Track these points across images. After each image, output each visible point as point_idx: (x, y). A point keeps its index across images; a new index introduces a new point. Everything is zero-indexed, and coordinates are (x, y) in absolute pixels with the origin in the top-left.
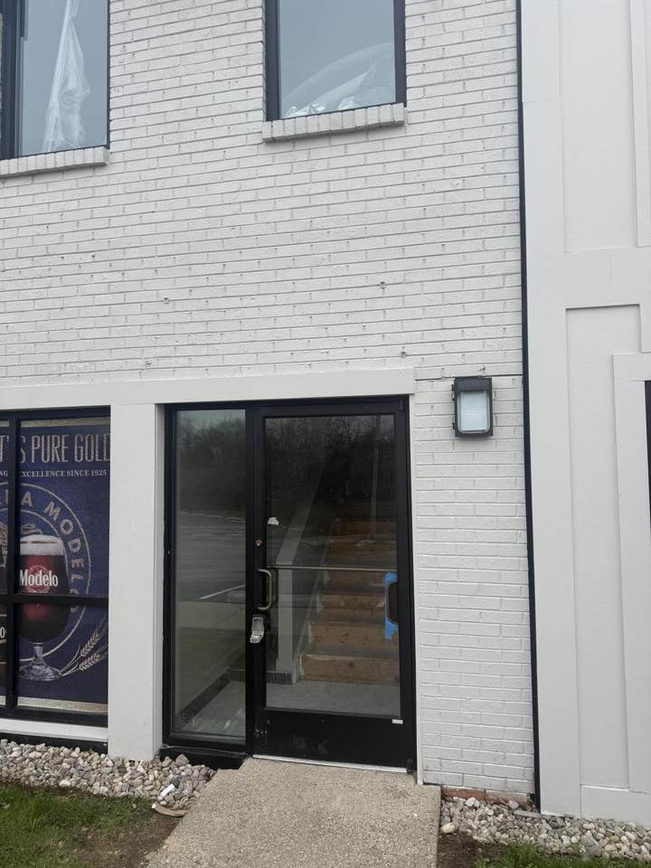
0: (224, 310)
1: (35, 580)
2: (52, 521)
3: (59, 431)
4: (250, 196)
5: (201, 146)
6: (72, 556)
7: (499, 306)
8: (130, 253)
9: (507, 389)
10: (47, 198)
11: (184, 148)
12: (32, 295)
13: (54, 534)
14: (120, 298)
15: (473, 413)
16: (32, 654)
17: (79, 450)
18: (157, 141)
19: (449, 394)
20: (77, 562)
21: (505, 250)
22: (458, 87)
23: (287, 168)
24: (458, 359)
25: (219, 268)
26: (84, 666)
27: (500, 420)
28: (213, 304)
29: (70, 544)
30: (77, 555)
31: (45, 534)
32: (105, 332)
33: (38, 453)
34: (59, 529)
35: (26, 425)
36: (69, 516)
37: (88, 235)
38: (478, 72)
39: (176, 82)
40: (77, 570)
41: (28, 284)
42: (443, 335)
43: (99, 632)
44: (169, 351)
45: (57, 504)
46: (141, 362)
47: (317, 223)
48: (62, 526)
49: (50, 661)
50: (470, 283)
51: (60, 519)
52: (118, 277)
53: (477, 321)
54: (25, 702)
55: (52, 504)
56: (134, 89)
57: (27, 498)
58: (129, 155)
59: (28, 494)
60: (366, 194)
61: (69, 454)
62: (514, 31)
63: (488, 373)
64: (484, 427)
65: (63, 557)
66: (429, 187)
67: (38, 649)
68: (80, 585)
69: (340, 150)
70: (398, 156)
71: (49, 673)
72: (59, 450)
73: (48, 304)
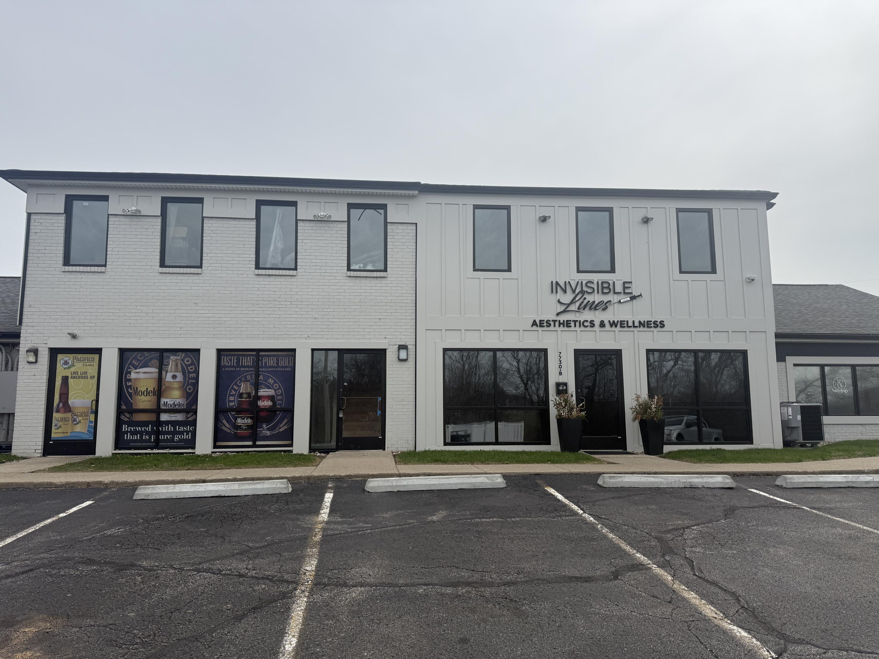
0: (333, 322)
1: (263, 403)
2: (271, 385)
3: (274, 356)
4: (343, 291)
5: (328, 274)
6: (277, 395)
7: (410, 327)
8: (304, 303)
9: (411, 348)
10: (275, 283)
11: (322, 274)
12: (268, 313)
13: (271, 389)
14: (300, 316)
15: (403, 354)
16: (262, 427)
17: (281, 362)
18: (313, 271)
19: (397, 349)
20: (279, 397)
21: (411, 313)
22: (401, 269)
23: (354, 284)
24: (399, 340)
25: (332, 310)
26: (281, 430)
27: (410, 356)
28: (330, 320)
29: (277, 392)
30: (280, 395)
31: (268, 389)
32: (295, 326)
33: (266, 363)
34: (273, 387)
35: (261, 353)
36: (277, 383)
37: (290, 296)
38: (406, 266)
39: (320, 254)
40: (279, 400)
41: (267, 309)
42: (396, 333)
43: (287, 419)
44: (316, 333)
45: (272, 379)
46: (307, 336)
47: (362, 300)
48: (274, 386)
49: (268, 429)
50: (402, 321)
51: (273, 384)
52: (299, 310)
53: (404, 330)
54: (258, 443)
55: (271, 379)
56: (306, 254)
57: (261, 377)
58: (304, 274)
59: (261, 376)
60: (376, 294)
61: (277, 363)
62: (415, 257)
63: (407, 344)
64: (406, 358)
65: (274, 396)
66: (393, 295)
67: (264, 426)
68: (280, 404)
69: (369, 282)
70: (385, 285)
71: (268, 433)
72: (274, 362)
73: (274, 316)
